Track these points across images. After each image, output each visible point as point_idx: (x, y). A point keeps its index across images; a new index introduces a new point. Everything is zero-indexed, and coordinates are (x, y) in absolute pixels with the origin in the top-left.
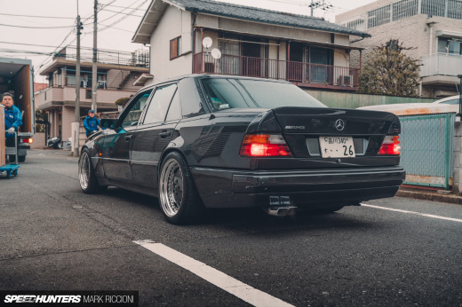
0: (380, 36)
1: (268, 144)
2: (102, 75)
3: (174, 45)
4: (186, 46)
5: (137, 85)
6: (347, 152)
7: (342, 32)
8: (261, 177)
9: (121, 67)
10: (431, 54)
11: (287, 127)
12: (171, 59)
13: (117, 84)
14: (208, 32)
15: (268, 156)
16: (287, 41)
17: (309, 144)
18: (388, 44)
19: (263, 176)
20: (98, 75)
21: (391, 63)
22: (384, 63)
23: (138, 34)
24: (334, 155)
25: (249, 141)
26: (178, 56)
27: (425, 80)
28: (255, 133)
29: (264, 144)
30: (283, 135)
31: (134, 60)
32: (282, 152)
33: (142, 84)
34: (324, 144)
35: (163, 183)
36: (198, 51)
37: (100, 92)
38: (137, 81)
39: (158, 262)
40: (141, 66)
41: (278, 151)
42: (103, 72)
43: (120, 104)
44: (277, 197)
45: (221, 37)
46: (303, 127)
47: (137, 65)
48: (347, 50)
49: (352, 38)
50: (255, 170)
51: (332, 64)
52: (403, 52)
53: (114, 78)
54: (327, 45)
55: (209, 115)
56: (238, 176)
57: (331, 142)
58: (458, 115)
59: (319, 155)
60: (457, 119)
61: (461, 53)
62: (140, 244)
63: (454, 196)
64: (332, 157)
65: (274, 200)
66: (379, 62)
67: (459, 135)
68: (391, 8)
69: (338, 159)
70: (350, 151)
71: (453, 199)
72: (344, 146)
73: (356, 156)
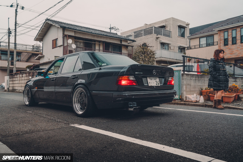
0: (140, 41)
1: (129, 80)
2: (18, 55)
3: (54, 42)
4: (60, 42)
5: (36, 59)
6: (157, 84)
7: (125, 39)
8: (126, 94)
9: (27, 52)
10: (158, 49)
11: (136, 73)
12: (53, 48)
13: (25, 59)
14: (70, 37)
15: (129, 86)
16: (103, 42)
17: (144, 79)
18: (143, 45)
19: (127, 94)
20: (17, 55)
21: (145, 52)
22: (142, 52)
23: (37, 37)
25: (120, 79)
26: (56, 47)
27: (157, 59)
28: (123, 75)
29: (127, 80)
30: (134, 76)
31: (33, 49)
32: (134, 84)
33: (39, 59)
34: (149, 80)
36: (65, 45)
37: (17, 63)
38: (37, 58)
40: (37, 51)
41: (132, 83)
42: (19, 54)
43: (28, 68)
44: (131, 103)
45: (76, 39)
46: (142, 73)
47: (35, 51)
48: (127, 47)
49: (129, 42)
50: (124, 91)
51: (121, 52)
52: (149, 48)
53: (24, 57)
54: (119, 44)
56: (115, 94)
57: (151, 79)
58: (183, 71)
59: (147, 85)
60: (182, 72)
61: (168, 49)
62: (74, 126)
63: (182, 102)
64: (152, 85)
65: (131, 104)
66: (140, 51)
67: (183, 78)
68: (143, 31)
69: (154, 86)
70: (158, 83)
71: (182, 103)
72: (156, 81)
73: (160, 85)
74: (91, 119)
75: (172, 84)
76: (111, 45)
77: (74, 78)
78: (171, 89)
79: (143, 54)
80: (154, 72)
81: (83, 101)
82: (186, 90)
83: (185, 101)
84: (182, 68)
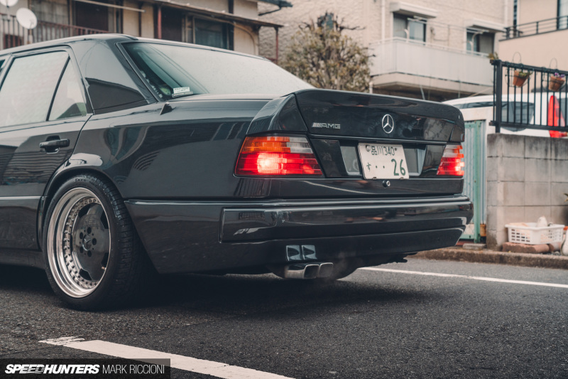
0: (306, 4)
1: (287, 154)
6: (398, 171)
8: (277, 211)
10: (383, 39)
11: (315, 125)
15: (287, 176)
16: (156, 5)
17: (346, 152)
18: (322, 20)
19: (280, 209)
21: (329, 50)
22: (319, 50)
24: (381, 175)
25: (252, 149)
27: (377, 81)
28: (263, 134)
29: (279, 153)
30: (309, 138)
34: (366, 154)
35: (54, 236)
41: (299, 165)
46: (338, 126)
48: (253, 28)
54: (222, 16)
55: (161, 105)
56: (231, 211)
57: (374, 153)
58: (492, 123)
59: (358, 174)
60: (491, 130)
61: (424, 40)
62: (58, 344)
63: (490, 252)
64: (378, 177)
65: (293, 252)
67: (494, 154)
69: (387, 180)
70: (402, 169)
71: (490, 256)
72: (393, 160)
73: (410, 177)
74: (127, 318)
75: (455, 175)
76: (191, 18)
77: (50, 149)
78: (451, 194)
79: (320, 57)
80: (387, 123)
81: (94, 241)
82: (505, 200)
83: (501, 249)
84: (488, 113)
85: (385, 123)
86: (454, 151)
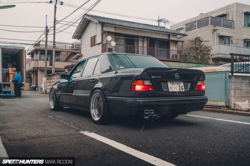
0: (192, 35)
1: (144, 85)
2: (57, 54)
3: (93, 40)
4: (98, 40)
5: (75, 59)
6: (181, 89)
7: (174, 33)
8: (140, 101)
9: (67, 50)
10: (215, 44)
11: (152, 77)
12: (91, 47)
13: (64, 59)
14: (109, 33)
15: (144, 91)
16: (147, 38)
17: (163, 84)
18: (196, 39)
20: (55, 54)
21: (197, 48)
22: (194, 48)
23: (75, 34)
24: (174, 90)
25: (135, 84)
26: (95, 45)
27: (213, 57)
28: (137, 80)
29: (142, 85)
30: (151, 81)
31: (73, 47)
32: (150, 89)
33: (77, 58)
34: (170, 85)
35: (92, 105)
36: (104, 42)
37: (56, 63)
38: (75, 57)
39: (93, 141)
40: (76, 50)
41: (148, 88)
42: (58, 53)
43: (66, 69)
44: (148, 110)
45: (116, 35)
46: (160, 77)
47: (74, 50)
48: (176, 42)
49: (178, 36)
50: (137, 97)
51: (169, 48)
52: (203, 43)
53: (63, 56)
54: (166, 40)
55: (115, 72)
56: (130, 100)
57: (173, 84)
59: (167, 90)
61: (229, 44)
62: (83, 133)
63: (229, 111)
64: (173, 91)
65: (147, 112)
66: (191, 48)
67: (231, 81)
68: (197, 22)
69: (177, 92)
70: (182, 88)
72: (179, 86)
73: (185, 91)
75: (201, 89)
76: (157, 41)
77: (92, 82)
78: (202, 95)
81: (100, 106)
83: (233, 110)
85: (176, 75)
86: (201, 83)
